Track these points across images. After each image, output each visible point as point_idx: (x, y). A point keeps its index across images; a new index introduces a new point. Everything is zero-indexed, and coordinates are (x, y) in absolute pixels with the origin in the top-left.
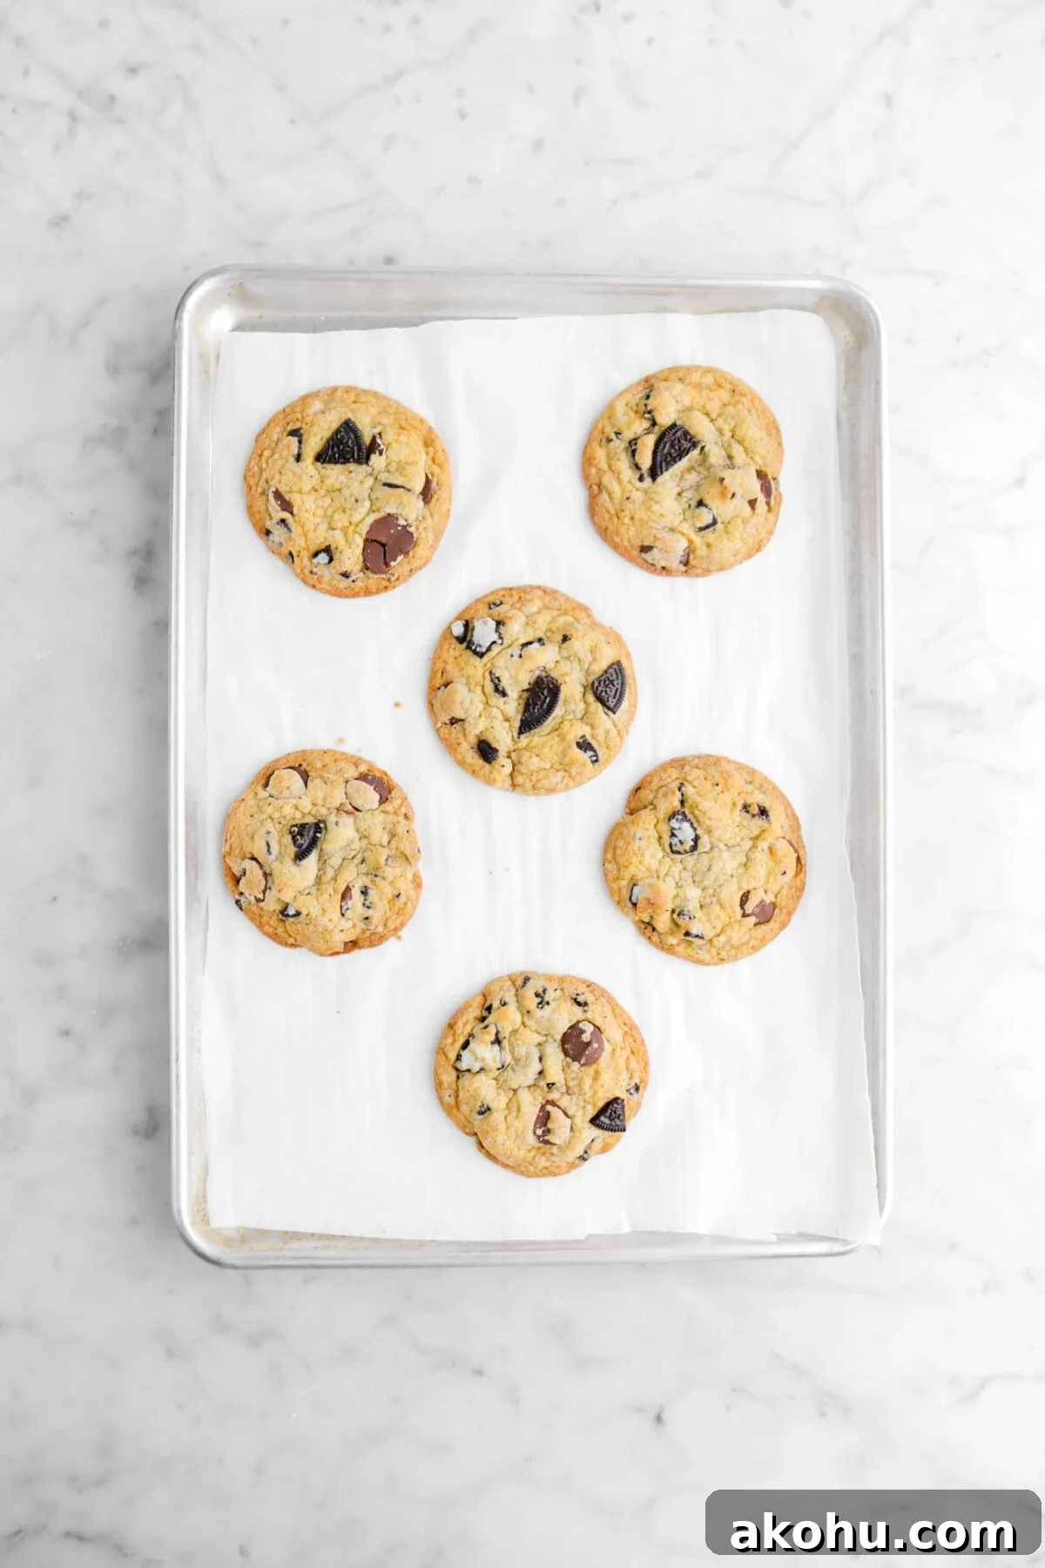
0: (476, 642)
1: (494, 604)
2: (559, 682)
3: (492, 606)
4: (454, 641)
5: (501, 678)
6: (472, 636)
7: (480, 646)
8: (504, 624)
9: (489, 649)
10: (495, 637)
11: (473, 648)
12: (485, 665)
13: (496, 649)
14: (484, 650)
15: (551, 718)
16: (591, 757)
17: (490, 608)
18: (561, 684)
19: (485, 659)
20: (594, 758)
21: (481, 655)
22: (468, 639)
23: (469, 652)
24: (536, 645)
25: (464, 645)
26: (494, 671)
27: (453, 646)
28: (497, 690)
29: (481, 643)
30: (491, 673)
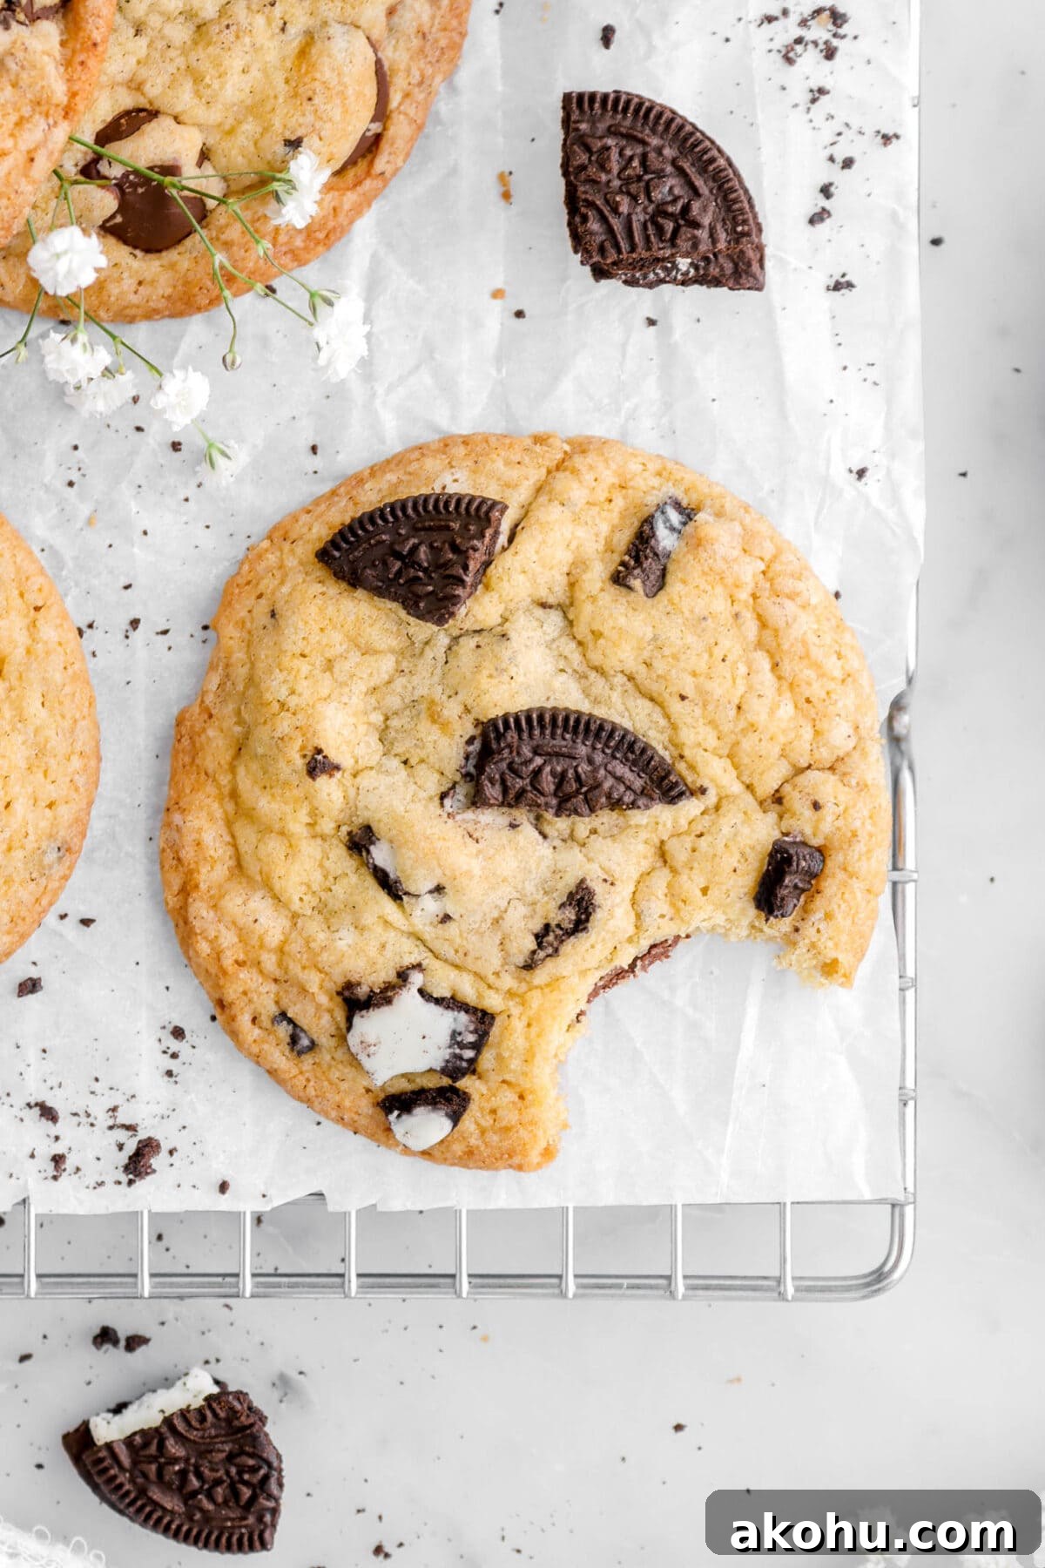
0: (446, 1054)
1: (294, 1040)
2: (470, 730)
3: (305, 1042)
4: (467, 1122)
5: (537, 926)
6: (431, 1070)
7: (454, 1034)
8: (349, 986)
9: (452, 1003)
10: (408, 999)
11: (469, 1054)
12: (510, 994)
13: (444, 981)
14: (463, 1018)
15: (600, 712)
16: (672, 529)
17: (313, 1045)
18: (478, 723)
19: (493, 1002)
20: (675, 517)
21: (484, 1019)
22: (446, 1081)
23: (487, 1060)
24: (380, 855)
25: (465, 1083)
26: (520, 961)
27: (487, 1122)
28: (580, 925)
29: (445, 1038)
30: (529, 966)
